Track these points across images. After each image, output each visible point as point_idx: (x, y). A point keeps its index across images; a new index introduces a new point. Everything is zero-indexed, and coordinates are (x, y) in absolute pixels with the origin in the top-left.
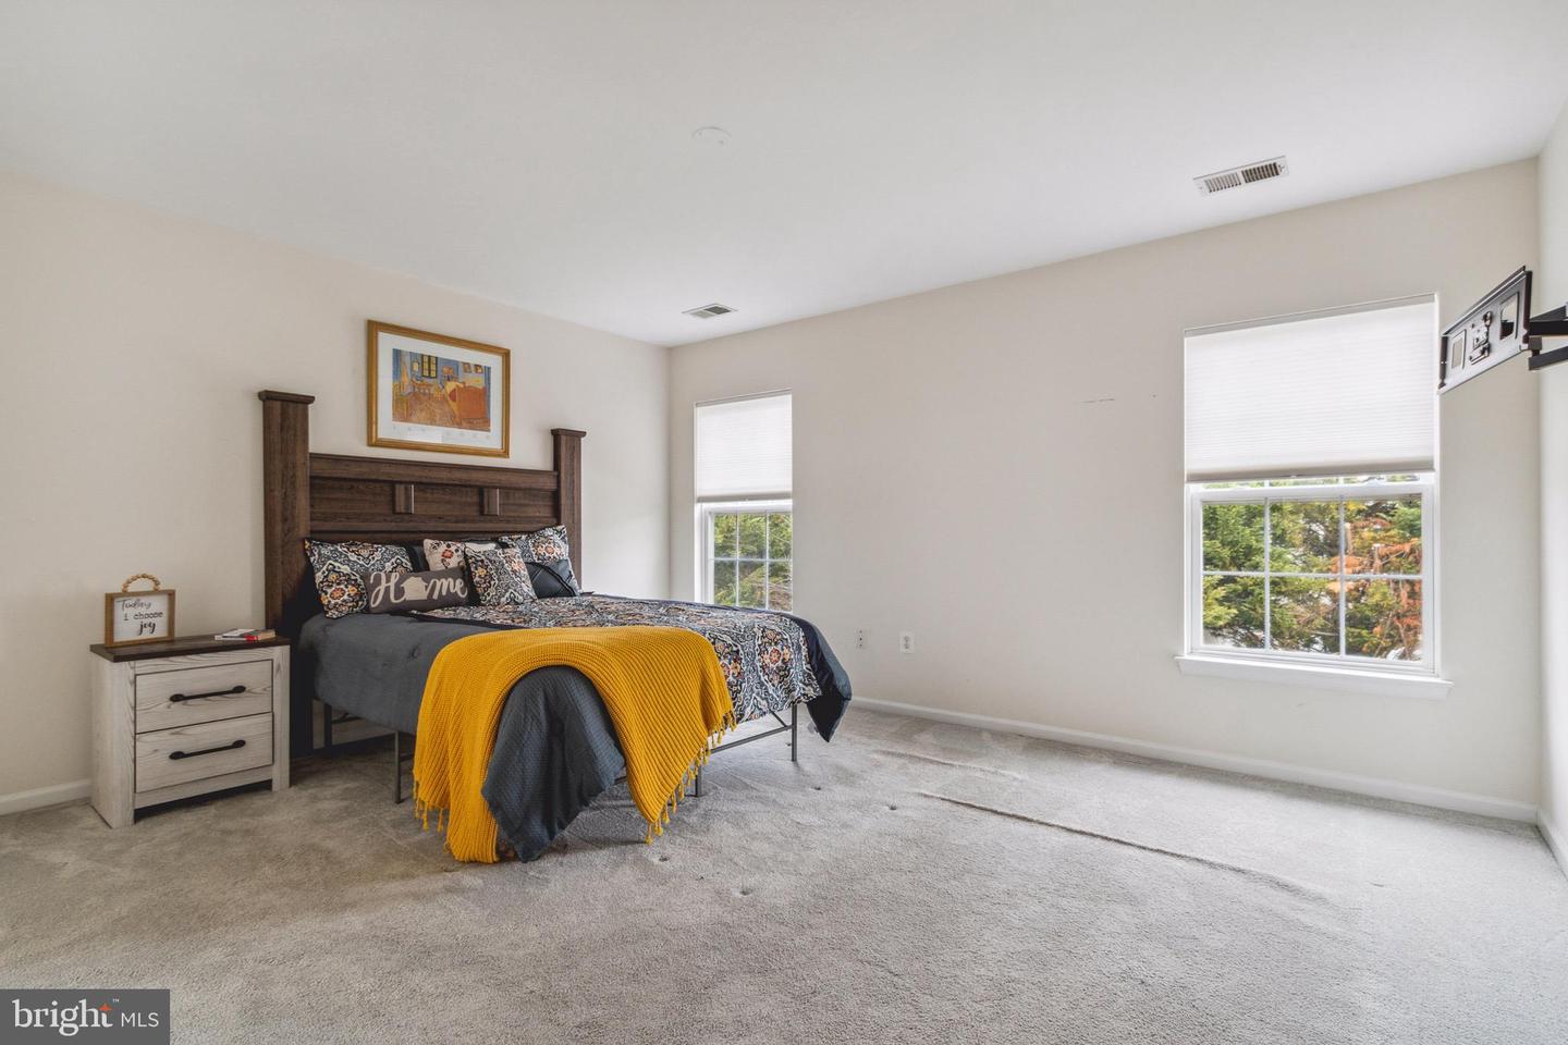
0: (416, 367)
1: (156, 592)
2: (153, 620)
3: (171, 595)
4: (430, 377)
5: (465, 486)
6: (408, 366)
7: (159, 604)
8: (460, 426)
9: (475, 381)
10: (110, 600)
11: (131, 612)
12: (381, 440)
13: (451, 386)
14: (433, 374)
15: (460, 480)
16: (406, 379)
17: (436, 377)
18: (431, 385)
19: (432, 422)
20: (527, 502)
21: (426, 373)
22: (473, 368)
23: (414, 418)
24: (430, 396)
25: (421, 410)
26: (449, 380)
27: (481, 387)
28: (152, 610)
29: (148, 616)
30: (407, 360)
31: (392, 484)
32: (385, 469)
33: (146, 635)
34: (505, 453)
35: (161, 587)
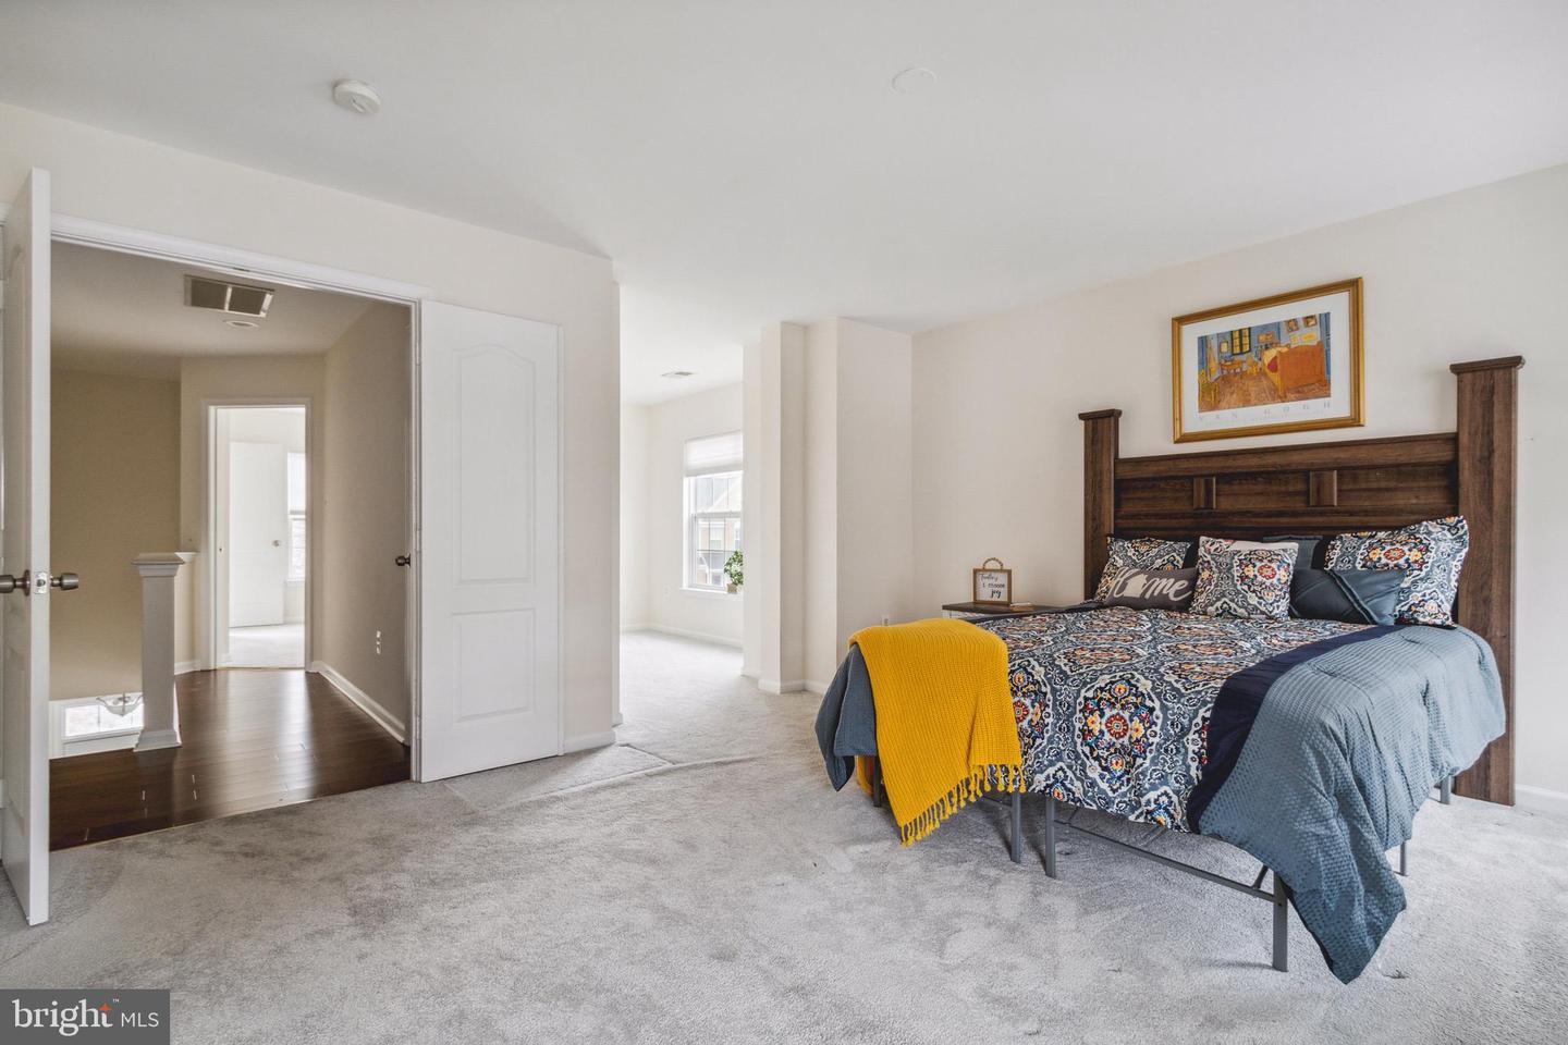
0: (1225, 348)
1: (1002, 571)
2: (1000, 589)
3: (1009, 572)
4: (1242, 353)
5: (1284, 472)
6: (1215, 349)
7: (1003, 579)
8: (1284, 399)
9: (1308, 337)
10: (976, 572)
11: (987, 582)
12: (1185, 435)
13: (1270, 355)
14: (1246, 348)
15: (1274, 465)
16: (1214, 364)
17: (1249, 351)
18: (1243, 362)
19: (1246, 402)
20: (1392, 484)
21: (1237, 350)
22: (1301, 323)
23: (1223, 404)
24: (1243, 374)
25: (1232, 393)
26: (1267, 348)
27: (1315, 343)
28: (999, 582)
29: (996, 586)
30: (1214, 343)
31: (1191, 478)
32: (1184, 465)
33: (995, 599)
34: (1354, 421)
35: (1005, 567)
